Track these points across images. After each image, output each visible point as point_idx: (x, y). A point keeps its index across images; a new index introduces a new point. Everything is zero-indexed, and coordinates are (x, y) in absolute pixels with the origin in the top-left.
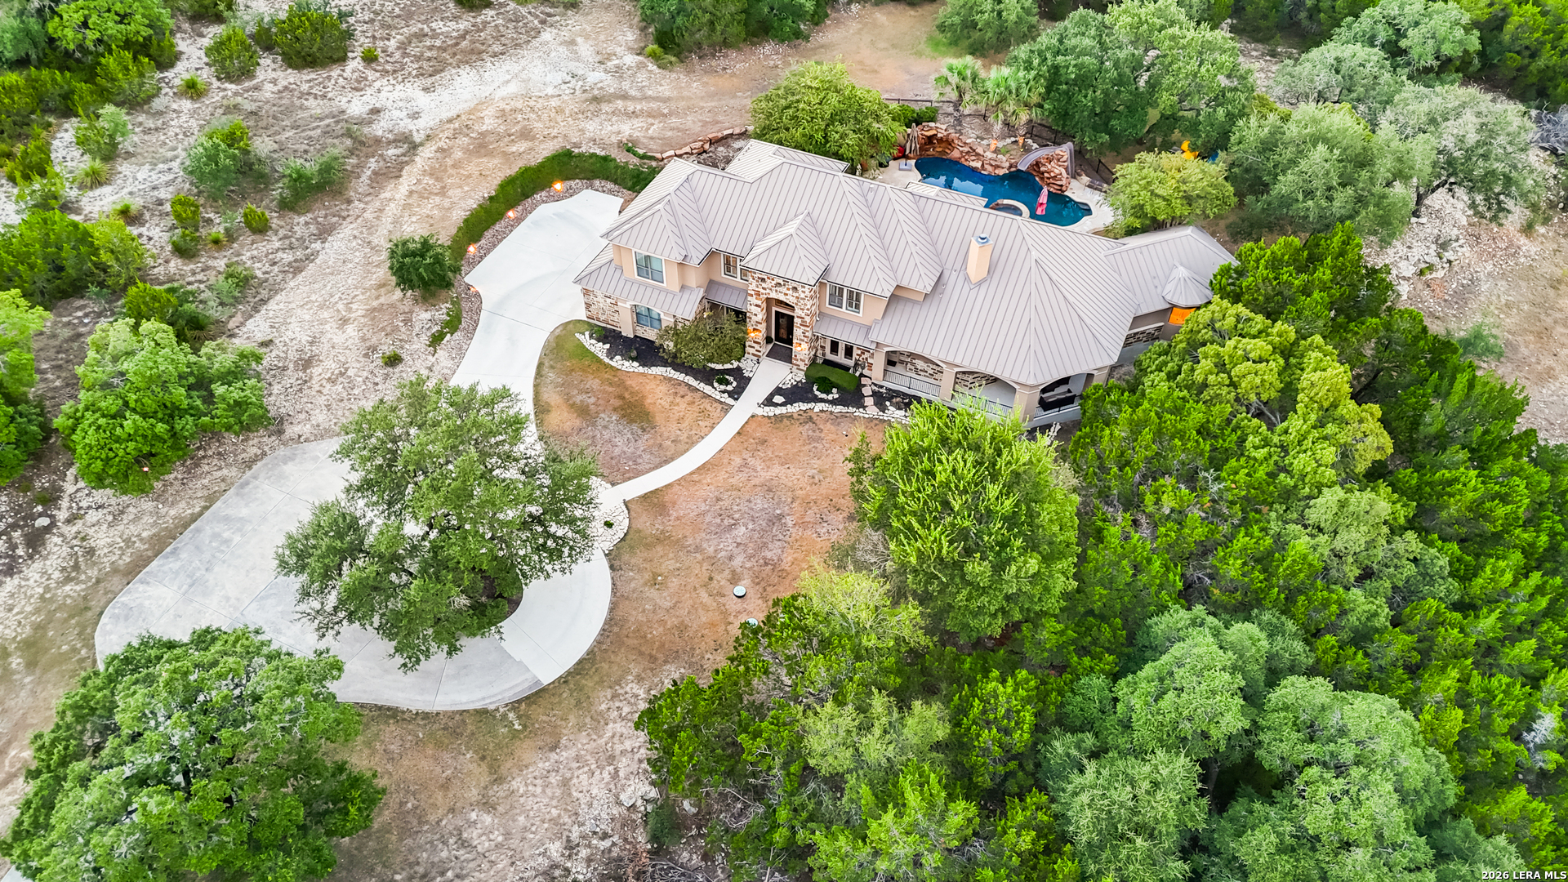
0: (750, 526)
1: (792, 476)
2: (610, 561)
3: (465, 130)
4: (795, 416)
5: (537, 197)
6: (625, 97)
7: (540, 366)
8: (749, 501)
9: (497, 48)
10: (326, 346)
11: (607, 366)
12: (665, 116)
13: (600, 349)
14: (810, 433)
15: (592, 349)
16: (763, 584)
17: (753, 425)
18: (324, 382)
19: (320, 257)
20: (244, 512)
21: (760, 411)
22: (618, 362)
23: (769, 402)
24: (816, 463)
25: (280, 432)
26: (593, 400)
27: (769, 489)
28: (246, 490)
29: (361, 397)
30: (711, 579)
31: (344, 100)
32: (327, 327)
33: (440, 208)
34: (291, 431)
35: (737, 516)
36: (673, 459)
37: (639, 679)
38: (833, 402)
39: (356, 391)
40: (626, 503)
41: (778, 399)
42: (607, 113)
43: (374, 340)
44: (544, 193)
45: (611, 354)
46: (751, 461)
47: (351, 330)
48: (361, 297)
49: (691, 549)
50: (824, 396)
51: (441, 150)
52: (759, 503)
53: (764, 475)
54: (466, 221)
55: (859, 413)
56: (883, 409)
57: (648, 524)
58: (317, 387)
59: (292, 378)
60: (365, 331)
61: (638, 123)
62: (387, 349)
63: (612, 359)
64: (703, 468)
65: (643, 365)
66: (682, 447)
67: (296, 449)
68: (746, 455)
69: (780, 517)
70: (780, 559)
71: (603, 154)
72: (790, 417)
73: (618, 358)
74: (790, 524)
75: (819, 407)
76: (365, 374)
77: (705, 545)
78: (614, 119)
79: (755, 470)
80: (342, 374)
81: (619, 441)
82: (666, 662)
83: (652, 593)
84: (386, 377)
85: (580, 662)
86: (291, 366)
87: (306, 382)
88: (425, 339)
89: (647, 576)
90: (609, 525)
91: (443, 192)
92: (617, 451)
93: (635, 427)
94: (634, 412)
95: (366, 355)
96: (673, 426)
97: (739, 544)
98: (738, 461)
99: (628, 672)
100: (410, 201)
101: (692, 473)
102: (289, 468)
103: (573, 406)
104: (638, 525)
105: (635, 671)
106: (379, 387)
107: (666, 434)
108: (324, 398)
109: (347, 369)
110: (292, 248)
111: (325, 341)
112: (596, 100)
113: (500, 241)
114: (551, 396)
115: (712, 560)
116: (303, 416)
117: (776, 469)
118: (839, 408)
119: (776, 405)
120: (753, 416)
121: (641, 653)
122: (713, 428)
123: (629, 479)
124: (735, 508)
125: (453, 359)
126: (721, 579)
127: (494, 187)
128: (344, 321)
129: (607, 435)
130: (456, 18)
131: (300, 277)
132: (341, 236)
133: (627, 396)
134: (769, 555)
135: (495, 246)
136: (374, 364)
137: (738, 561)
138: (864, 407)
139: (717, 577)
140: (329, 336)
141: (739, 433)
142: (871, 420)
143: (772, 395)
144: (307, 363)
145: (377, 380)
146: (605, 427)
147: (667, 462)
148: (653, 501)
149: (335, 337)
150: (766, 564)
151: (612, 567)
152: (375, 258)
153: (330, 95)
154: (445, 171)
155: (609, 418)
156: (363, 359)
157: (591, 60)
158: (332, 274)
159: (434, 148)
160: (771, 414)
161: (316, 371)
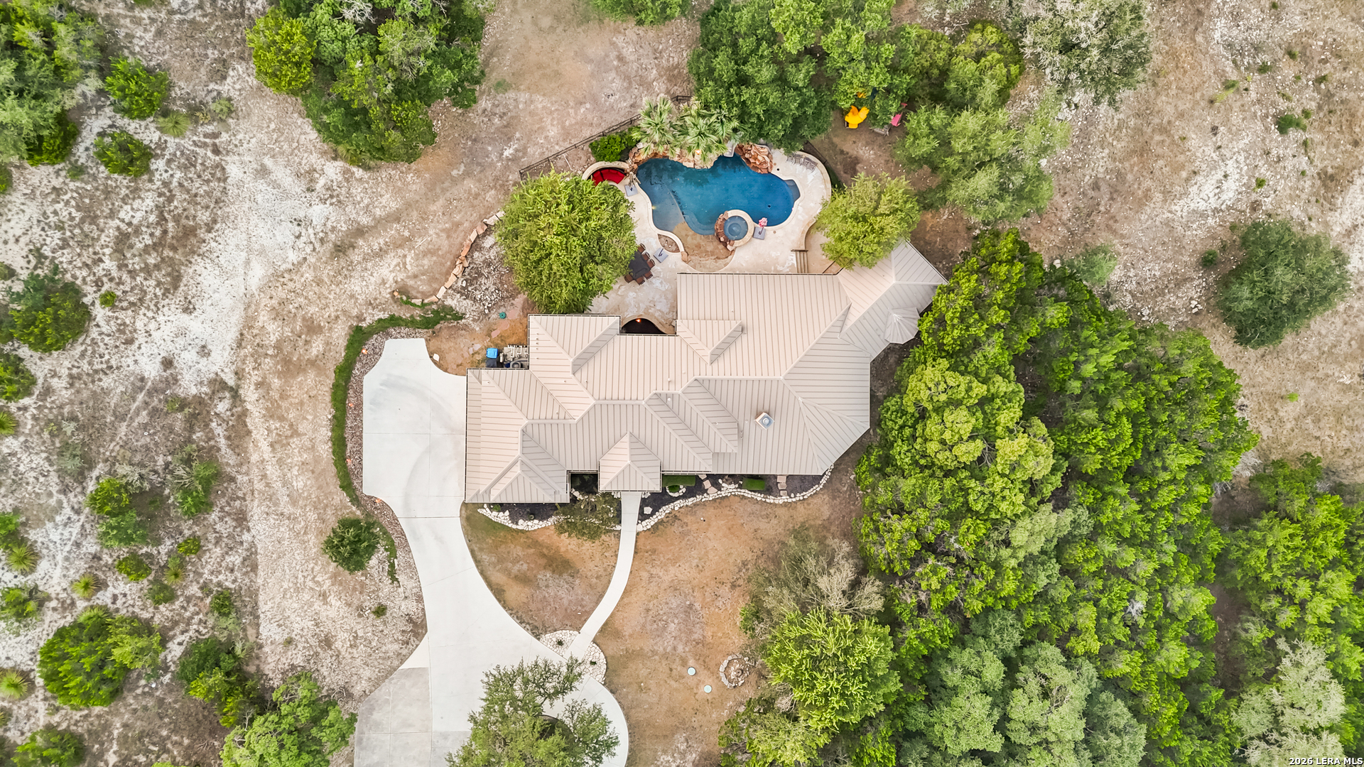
0: (676, 621)
1: (683, 571)
2: (608, 688)
3: (260, 350)
4: (665, 520)
5: (356, 372)
6: (360, 232)
7: (472, 552)
8: (667, 603)
9: (204, 216)
10: (329, 623)
11: (518, 531)
12: (408, 239)
13: (503, 518)
14: (681, 529)
15: (499, 520)
16: (702, 658)
17: (642, 540)
18: (349, 650)
19: (259, 546)
20: (376, 758)
21: (640, 528)
22: (522, 525)
23: (643, 517)
24: (694, 553)
25: (350, 696)
26: (525, 566)
27: (675, 588)
28: (364, 744)
29: (380, 645)
30: (671, 670)
31: (130, 361)
32: (316, 606)
33: (303, 449)
34: (357, 690)
35: (665, 618)
36: (604, 592)
37: (665, 752)
38: (684, 497)
39: (374, 644)
40: (594, 641)
41: (648, 510)
42: (359, 263)
43: (356, 602)
44: (358, 365)
45: (514, 519)
46: (654, 571)
47: (332, 599)
48: (317, 568)
49: (650, 654)
50: (676, 495)
51: (259, 385)
52: (674, 603)
53: (667, 578)
54: (334, 453)
55: (705, 498)
56: (719, 488)
57: (615, 648)
58: (347, 655)
59: (327, 658)
60: (344, 597)
61: (392, 260)
62: (370, 604)
63: (517, 524)
64: (627, 592)
65: (542, 519)
66: (604, 580)
67: (369, 701)
68: (649, 567)
69: (691, 606)
70: (704, 637)
71: (387, 316)
72: (661, 522)
73: (521, 521)
74: (699, 608)
75: (678, 505)
76: (370, 629)
77: (656, 648)
78: (369, 265)
79: (659, 577)
80: (356, 638)
81: (562, 593)
82: (673, 734)
83: (644, 696)
84: (385, 623)
85: (628, 759)
86: (319, 650)
87: (338, 656)
88: (387, 581)
89: (635, 686)
90: (593, 663)
91: (295, 433)
92: (565, 602)
93: (565, 576)
94: (560, 565)
95: (360, 616)
96: (591, 565)
97: (675, 638)
98: (645, 575)
99: (656, 751)
100: (279, 455)
101: (622, 598)
102: (376, 716)
103: (516, 578)
104: (610, 652)
105: (660, 748)
106: (386, 632)
107: (589, 574)
108: (358, 660)
109: (356, 632)
110: (231, 549)
111: (324, 619)
112: (340, 249)
113: (361, 437)
114: (498, 578)
115: (665, 656)
116: (355, 678)
117: (672, 570)
118: (690, 501)
119: (648, 516)
120: (638, 534)
121: (657, 737)
122: (617, 556)
123: (585, 620)
124: (661, 612)
125: (412, 578)
126: (677, 667)
127: (329, 405)
128: (324, 596)
129: (552, 591)
130: (135, 192)
131: (260, 573)
132: (256, 517)
133: (545, 551)
134: (695, 636)
135: (361, 445)
136: (370, 619)
137: (680, 648)
138: (706, 491)
139: (674, 666)
140: (324, 614)
141: (636, 552)
142: (714, 500)
143: (641, 509)
144: (327, 642)
145: (381, 628)
146: (547, 586)
147: (601, 596)
148: (608, 631)
149: (328, 613)
150: (698, 643)
151: (612, 692)
152: (298, 527)
153: (113, 363)
154: (279, 407)
155: (545, 576)
156: (360, 620)
157: (299, 191)
158: (279, 557)
159: (252, 387)
160: (649, 527)
161: (338, 645)
